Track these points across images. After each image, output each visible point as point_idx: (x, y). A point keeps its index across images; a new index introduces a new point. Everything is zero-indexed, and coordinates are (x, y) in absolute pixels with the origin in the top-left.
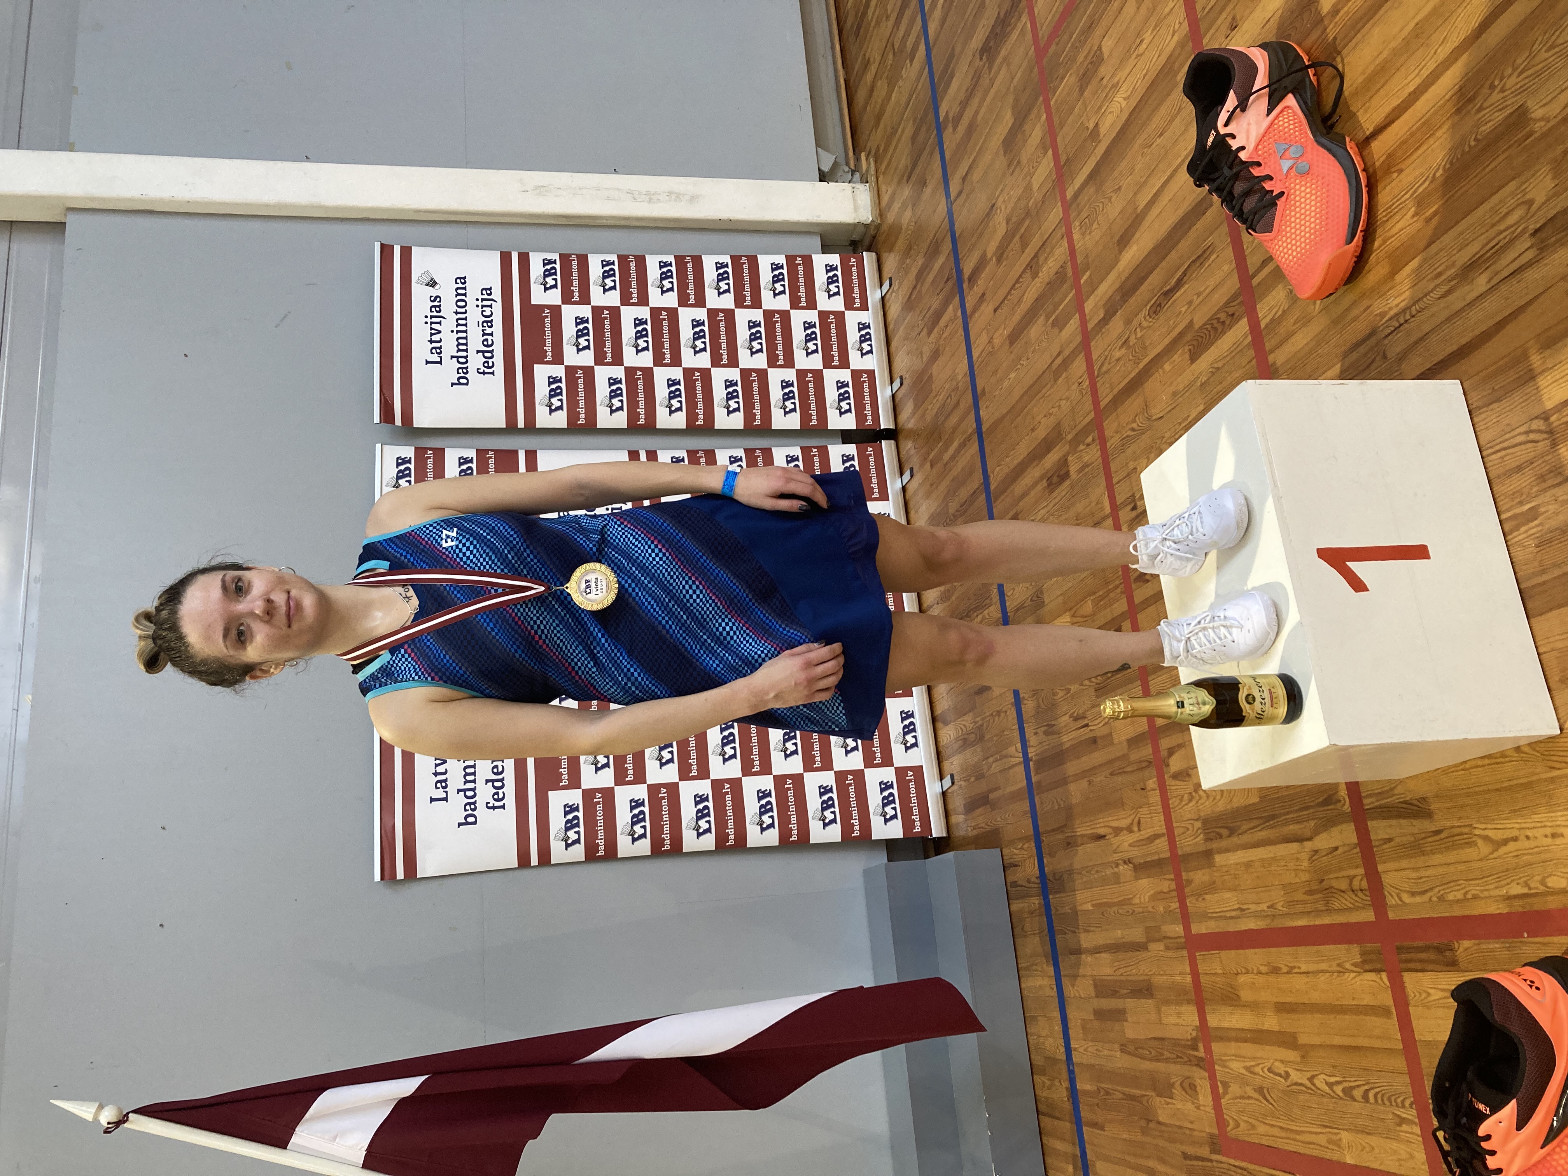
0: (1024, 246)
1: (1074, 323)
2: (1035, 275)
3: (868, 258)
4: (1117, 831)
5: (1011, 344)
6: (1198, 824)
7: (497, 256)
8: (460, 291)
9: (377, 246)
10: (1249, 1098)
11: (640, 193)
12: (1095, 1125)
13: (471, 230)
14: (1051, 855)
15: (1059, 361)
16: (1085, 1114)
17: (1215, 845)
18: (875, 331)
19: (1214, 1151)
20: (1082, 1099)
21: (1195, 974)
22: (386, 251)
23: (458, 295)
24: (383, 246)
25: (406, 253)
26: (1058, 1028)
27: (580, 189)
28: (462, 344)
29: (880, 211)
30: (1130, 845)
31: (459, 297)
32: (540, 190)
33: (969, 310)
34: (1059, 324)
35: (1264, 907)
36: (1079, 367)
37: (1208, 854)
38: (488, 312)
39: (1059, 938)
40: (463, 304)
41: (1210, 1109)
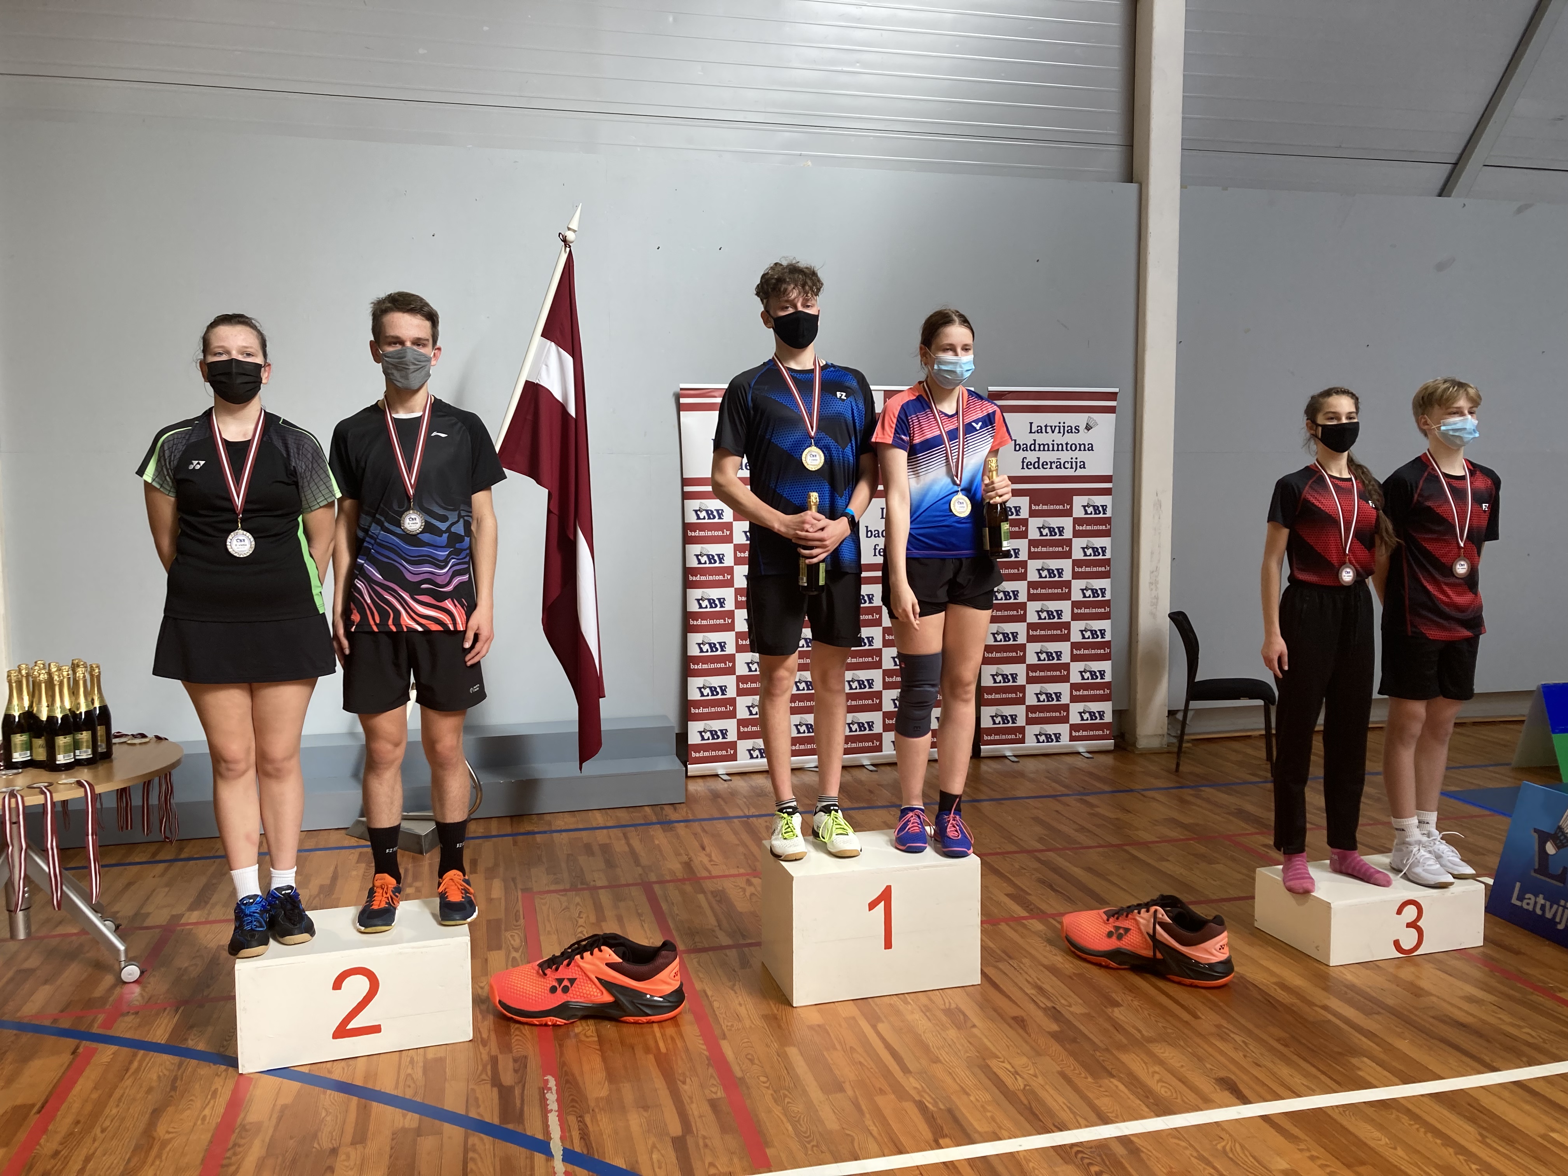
0: (1098, 826)
1: (1039, 846)
2: (1076, 831)
3: (1109, 743)
4: (709, 856)
5: (1033, 818)
6: (720, 888)
7: (1109, 472)
8: (1082, 446)
9: (1116, 390)
10: (561, 904)
11: (1157, 577)
12: (515, 843)
13: (1128, 456)
14: (686, 827)
15: (1016, 839)
16: (520, 838)
17: (710, 896)
18: (1055, 746)
19: (522, 890)
20: (530, 837)
21: (628, 885)
22: (1113, 396)
23: (1080, 445)
24: (1116, 393)
25: (1111, 410)
26: (572, 827)
27: (1159, 533)
28: (1044, 447)
29: (1145, 754)
30: (701, 861)
31: (1078, 446)
32: (1158, 505)
33: (1059, 798)
34: (1041, 840)
35: (677, 912)
36: (1013, 848)
37: (703, 892)
38: (1068, 465)
39: (633, 828)
40: (1073, 449)
41: (547, 889)
